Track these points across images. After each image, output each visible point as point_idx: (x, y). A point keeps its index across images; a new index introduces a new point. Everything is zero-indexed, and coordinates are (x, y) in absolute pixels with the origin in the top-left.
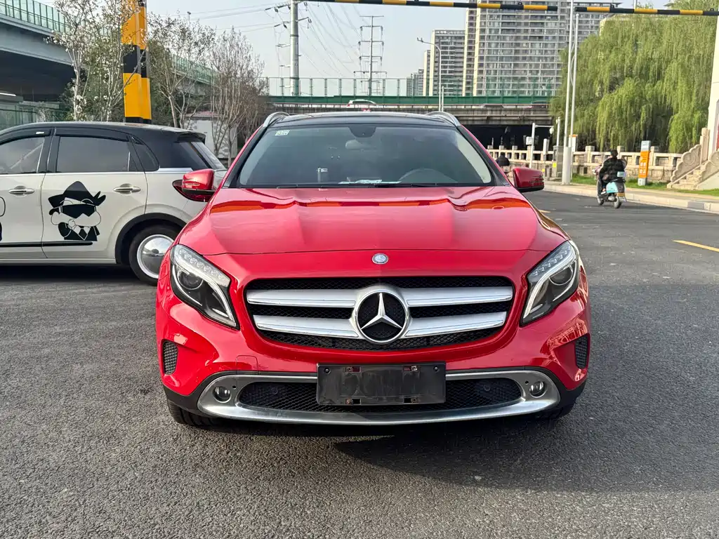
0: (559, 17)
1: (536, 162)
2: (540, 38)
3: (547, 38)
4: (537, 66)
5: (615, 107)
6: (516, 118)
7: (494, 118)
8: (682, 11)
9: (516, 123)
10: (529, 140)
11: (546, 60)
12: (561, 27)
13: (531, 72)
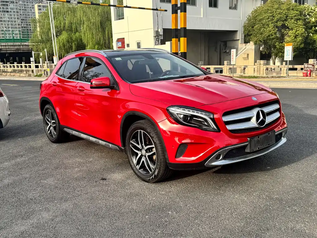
0: (15, 2)
1: (37, 69)
2: (7, 12)
3: (11, 12)
4: (8, 25)
5: (61, 44)
6: (14, 49)
7: (3, 49)
8: (83, 2)
9: (14, 51)
10: (32, 59)
11: (12, 22)
12: (16, 7)
13: (6, 27)
